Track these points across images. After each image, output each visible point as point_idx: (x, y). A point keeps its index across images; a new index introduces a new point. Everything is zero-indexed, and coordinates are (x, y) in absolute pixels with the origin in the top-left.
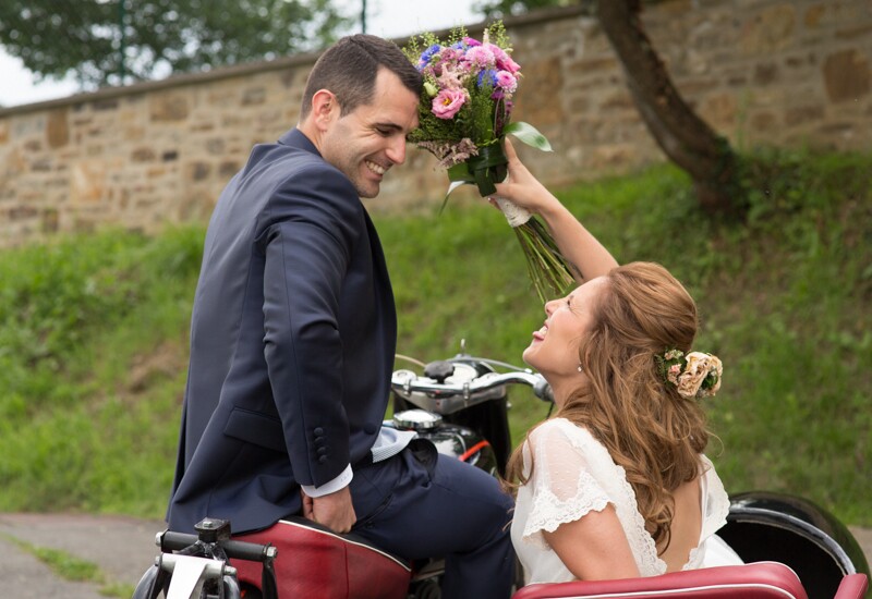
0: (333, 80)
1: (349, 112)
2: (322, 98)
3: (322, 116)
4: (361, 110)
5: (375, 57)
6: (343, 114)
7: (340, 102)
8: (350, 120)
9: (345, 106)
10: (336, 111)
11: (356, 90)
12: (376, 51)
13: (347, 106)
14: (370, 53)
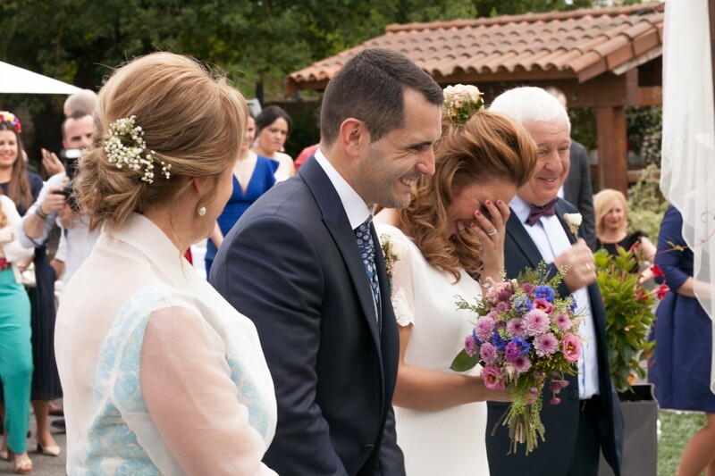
0: (358, 107)
1: (380, 137)
2: (350, 126)
3: (352, 144)
4: (392, 135)
5: (398, 79)
6: (374, 139)
7: (369, 129)
8: (382, 144)
9: (375, 131)
10: (365, 138)
11: (384, 116)
12: (395, 71)
13: (377, 132)
14: (391, 74)
